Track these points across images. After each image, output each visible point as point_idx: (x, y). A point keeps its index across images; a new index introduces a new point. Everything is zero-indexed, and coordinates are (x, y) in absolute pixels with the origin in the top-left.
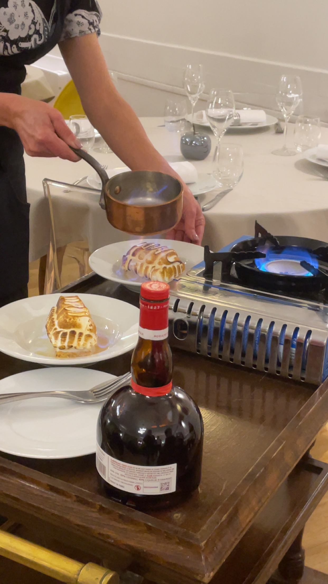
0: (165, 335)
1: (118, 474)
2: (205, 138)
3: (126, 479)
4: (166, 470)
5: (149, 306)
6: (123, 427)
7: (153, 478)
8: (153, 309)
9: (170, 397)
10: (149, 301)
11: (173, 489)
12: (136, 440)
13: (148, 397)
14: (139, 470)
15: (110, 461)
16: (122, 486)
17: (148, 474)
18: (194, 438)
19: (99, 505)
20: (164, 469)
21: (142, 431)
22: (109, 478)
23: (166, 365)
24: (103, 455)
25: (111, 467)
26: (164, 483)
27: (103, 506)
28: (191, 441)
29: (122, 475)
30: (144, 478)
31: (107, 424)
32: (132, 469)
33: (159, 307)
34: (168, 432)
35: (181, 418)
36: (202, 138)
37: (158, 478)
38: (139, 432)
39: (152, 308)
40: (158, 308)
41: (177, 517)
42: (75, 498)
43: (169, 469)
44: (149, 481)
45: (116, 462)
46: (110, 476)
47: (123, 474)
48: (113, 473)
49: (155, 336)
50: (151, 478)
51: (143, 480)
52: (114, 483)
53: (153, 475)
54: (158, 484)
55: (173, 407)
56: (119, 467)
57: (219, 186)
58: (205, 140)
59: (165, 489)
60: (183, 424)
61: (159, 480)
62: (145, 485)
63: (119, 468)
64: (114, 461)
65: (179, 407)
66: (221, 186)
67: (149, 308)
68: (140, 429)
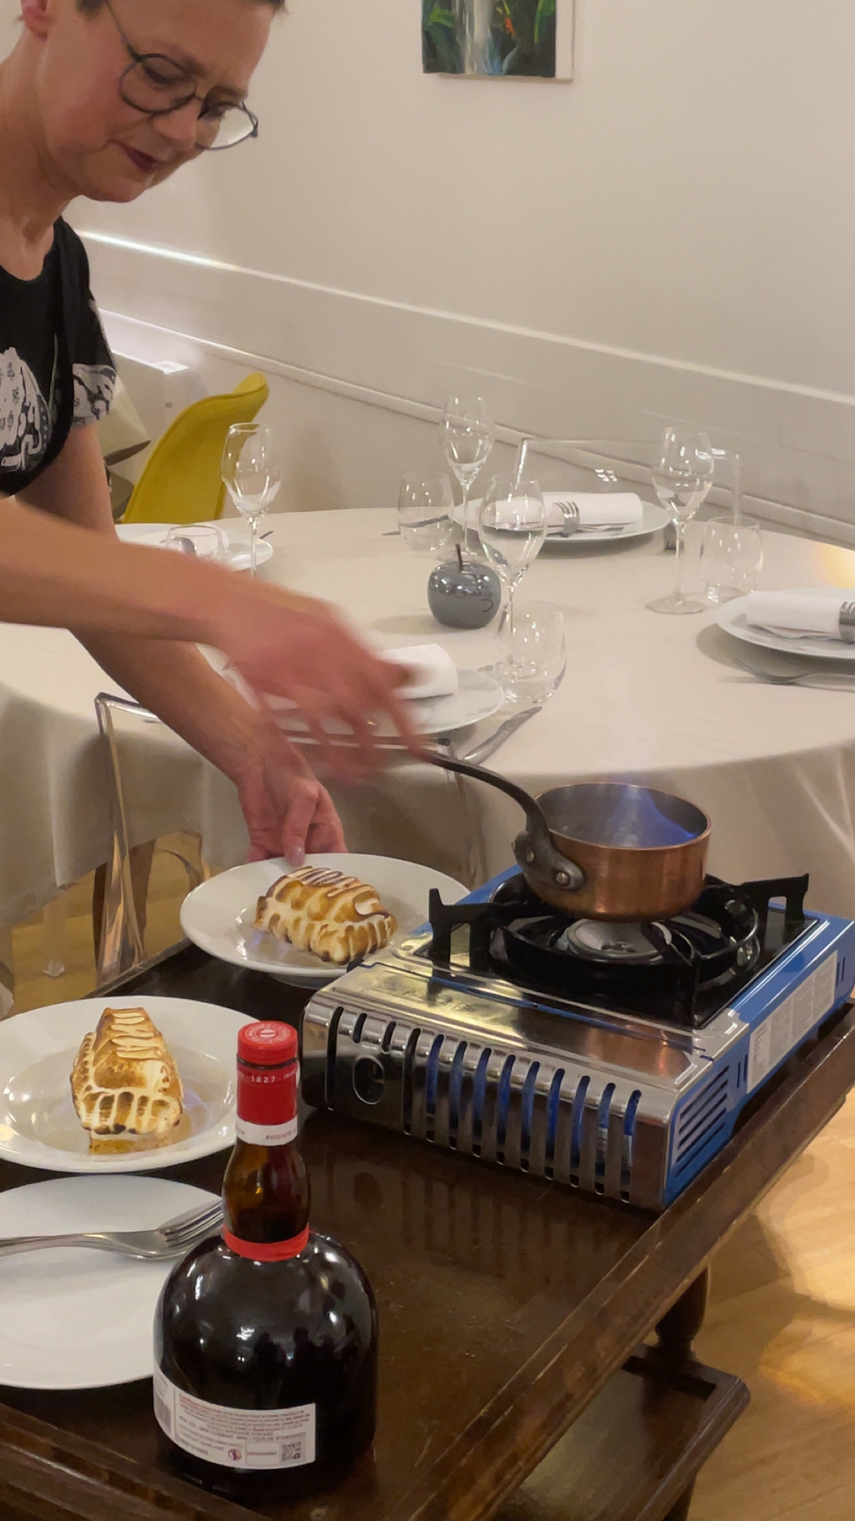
0: (289, 1133)
1: (194, 1425)
2: (486, 578)
3: (209, 1435)
4: (292, 1416)
5: (253, 1077)
6: (206, 1324)
7: (265, 1435)
8: (262, 1083)
9: (306, 1261)
10: (254, 1066)
11: (309, 1455)
12: (233, 1354)
13: (257, 1263)
14: (236, 1417)
15: (177, 1397)
16: (203, 1451)
17: (254, 1425)
18: (355, 1344)
19: (155, 1492)
20: (287, 1415)
21: (245, 1334)
22: (176, 1434)
23: (293, 1192)
24: (164, 1386)
25: (180, 1411)
26: (289, 1446)
27: (165, 1493)
28: (351, 1351)
29: (202, 1429)
30: (248, 1434)
31: (174, 1316)
32: (220, 1416)
34: (300, 1335)
35: (329, 1306)
36: (478, 576)
37: (276, 1433)
38: (239, 1336)
39: (259, 1080)
40: (273, 1081)
41: (317, 1516)
42: (106, 1476)
43: (301, 1414)
44: (258, 1440)
45: (189, 1400)
46: (179, 1428)
47: (205, 1425)
48: (183, 1423)
49: (267, 1137)
50: (262, 1434)
51: (245, 1438)
52: (187, 1444)
53: (265, 1428)
54: (276, 1447)
55: (314, 1281)
56: (195, 1410)
57: (505, 700)
58: (486, 581)
59: (293, 1455)
60: (333, 1318)
61: (278, 1438)
62: (249, 1451)
63: (197, 1413)
64: (186, 1398)
65: (325, 1282)
66: (515, 701)
67: (253, 1080)
68: (242, 1329)
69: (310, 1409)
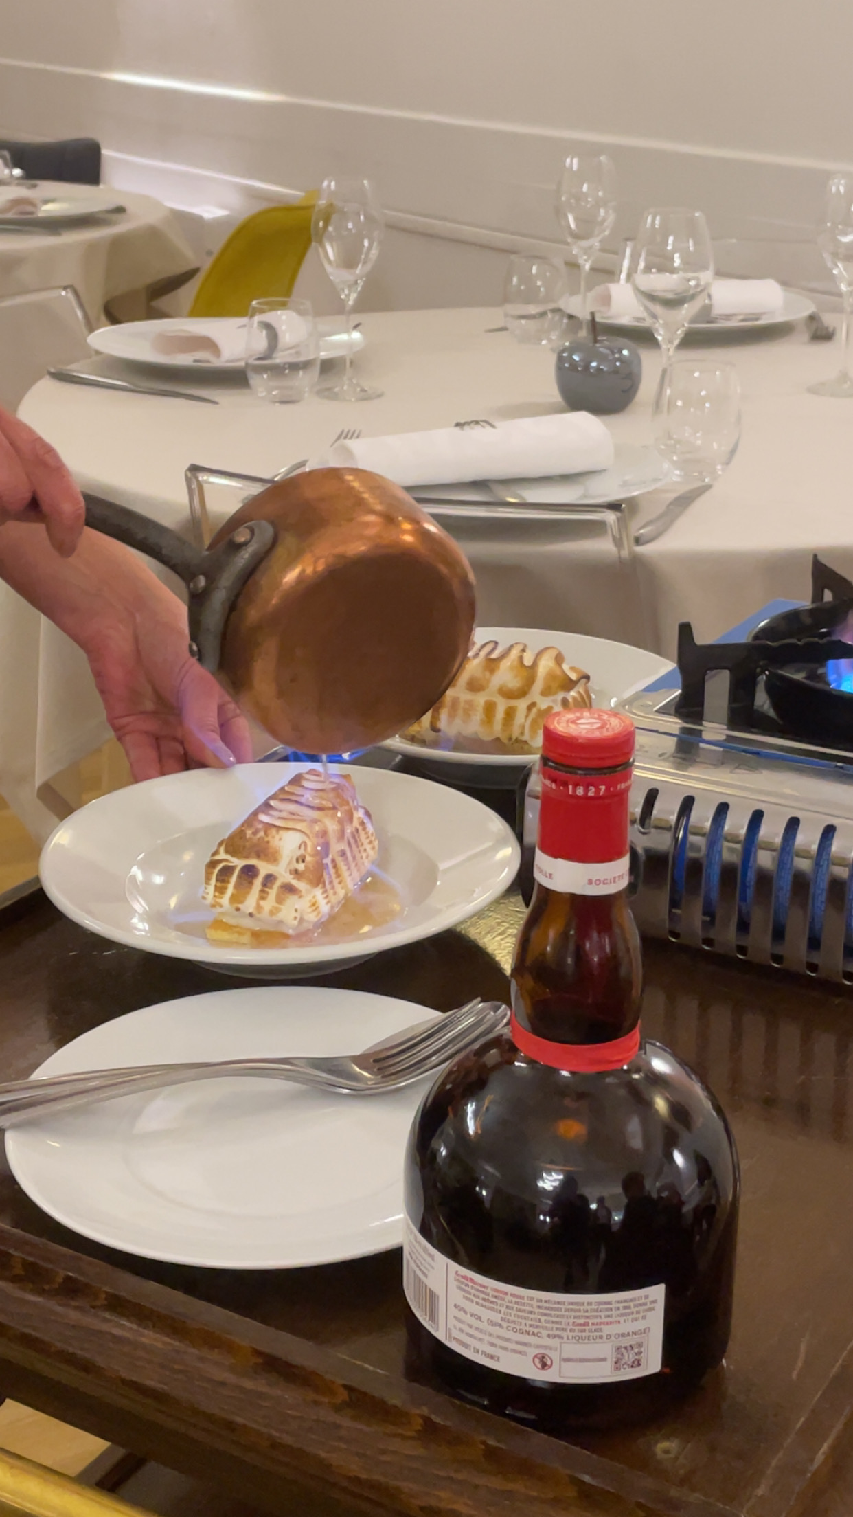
0: (621, 877)
1: (479, 1318)
2: (625, 352)
3: (503, 1333)
4: (632, 1304)
5: (571, 787)
6: (490, 1169)
7: (590, 1331)
8: (586, 797)
9: (636, 1076)
10: (571, 768)
11: (653, 1363)
12: (534, 1210)
13: (565, 1073)
14: (547, 1305)
15: (452, 1276)
16: (492, 1357)
17: (575, 1317)
18: (713, 1202)
19: (423, 1417)
20: (625, 1301)
21: (550, 1182)
22: (448, 1331)
23: (623, 972)
24: (429, 1259)
25: (457, 1296)
26: (626, 1348)
27: (436, 1419)
28: (707, 1211)
29: (491, 1323)
30: (564, 1330)
31: (439, 1160)
32: (523, 1304)
33: (603, 788)
34: (632, 1183)
35: (671, 1141)
36: (615, 351)
37: (607, 1330)
38: (540, 1184)
39: (580, 791)
40: (602, 793)
41: (667, 1452)
42: (343, 1395)
43: (643, 1301)
44: (579, 1340)
45: (472, 1280)
46: (452, 1322)
47: (496, 1317)
48: (461, 1315)
49: (590, 882)
50: (586, 1330)
51: (560, 1337)
52: (466, 1346)
53: (590, 1321)
54: (606, 1350)
55: (645, 1105)
56: (482, 1296)
57: (673, 478)
58: (624, 356)
59: (630, 1363)
60: (679, 1158)
61: (609, 1336)
62: (565, 1356)
63: (484, 1300)
64: (465, 1277)
65: (660, 1104)
66: (679, 480)
67: (570, 792)
68: (544, 1175)
69: (657, 1293)
